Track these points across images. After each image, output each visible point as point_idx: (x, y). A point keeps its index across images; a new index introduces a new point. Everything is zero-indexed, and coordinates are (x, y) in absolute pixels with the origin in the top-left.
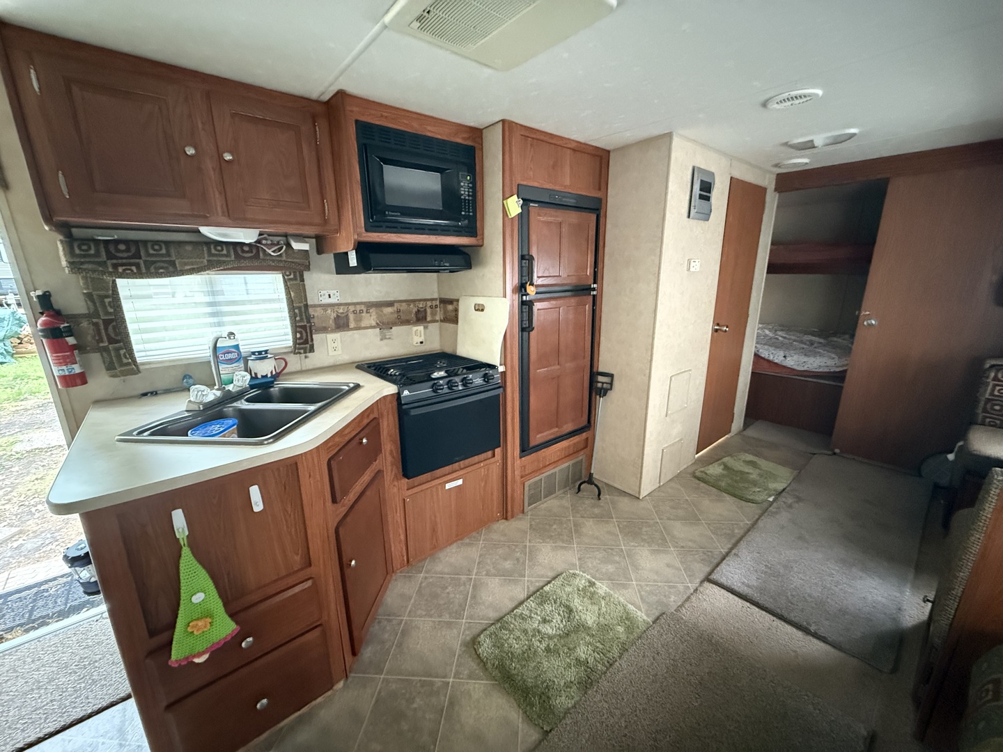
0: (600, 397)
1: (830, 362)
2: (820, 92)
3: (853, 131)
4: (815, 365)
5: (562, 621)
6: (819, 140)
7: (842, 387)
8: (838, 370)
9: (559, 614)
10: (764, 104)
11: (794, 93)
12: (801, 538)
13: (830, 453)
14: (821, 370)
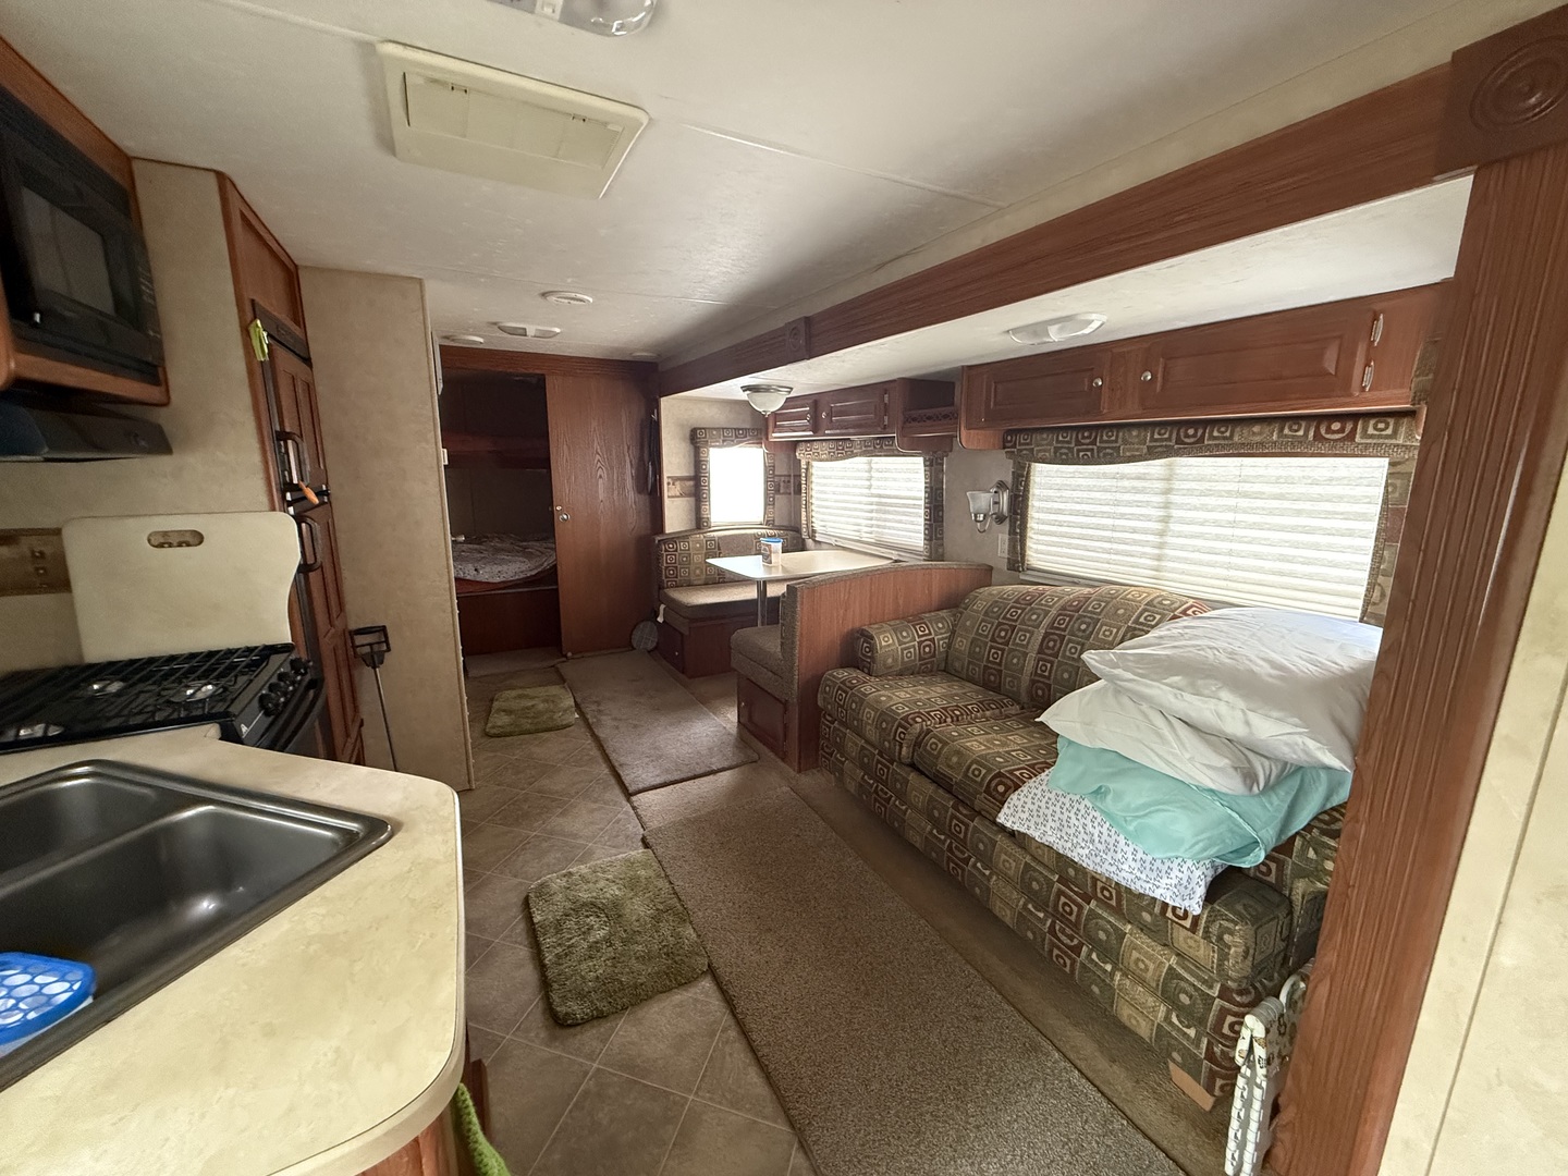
0: (374, 668)
1: (524, 567)
2: (591, 300)
3: (558, 330)
4: (510, 573)
5: (598, 917)
6: (531, 331)
7: (557, 590)
8: (533, 573)
9: (587, 916)
10: (544, 295)
11: (579, 296)
12: (635, 726)
13: (564, 659)
14: (522, 576)
